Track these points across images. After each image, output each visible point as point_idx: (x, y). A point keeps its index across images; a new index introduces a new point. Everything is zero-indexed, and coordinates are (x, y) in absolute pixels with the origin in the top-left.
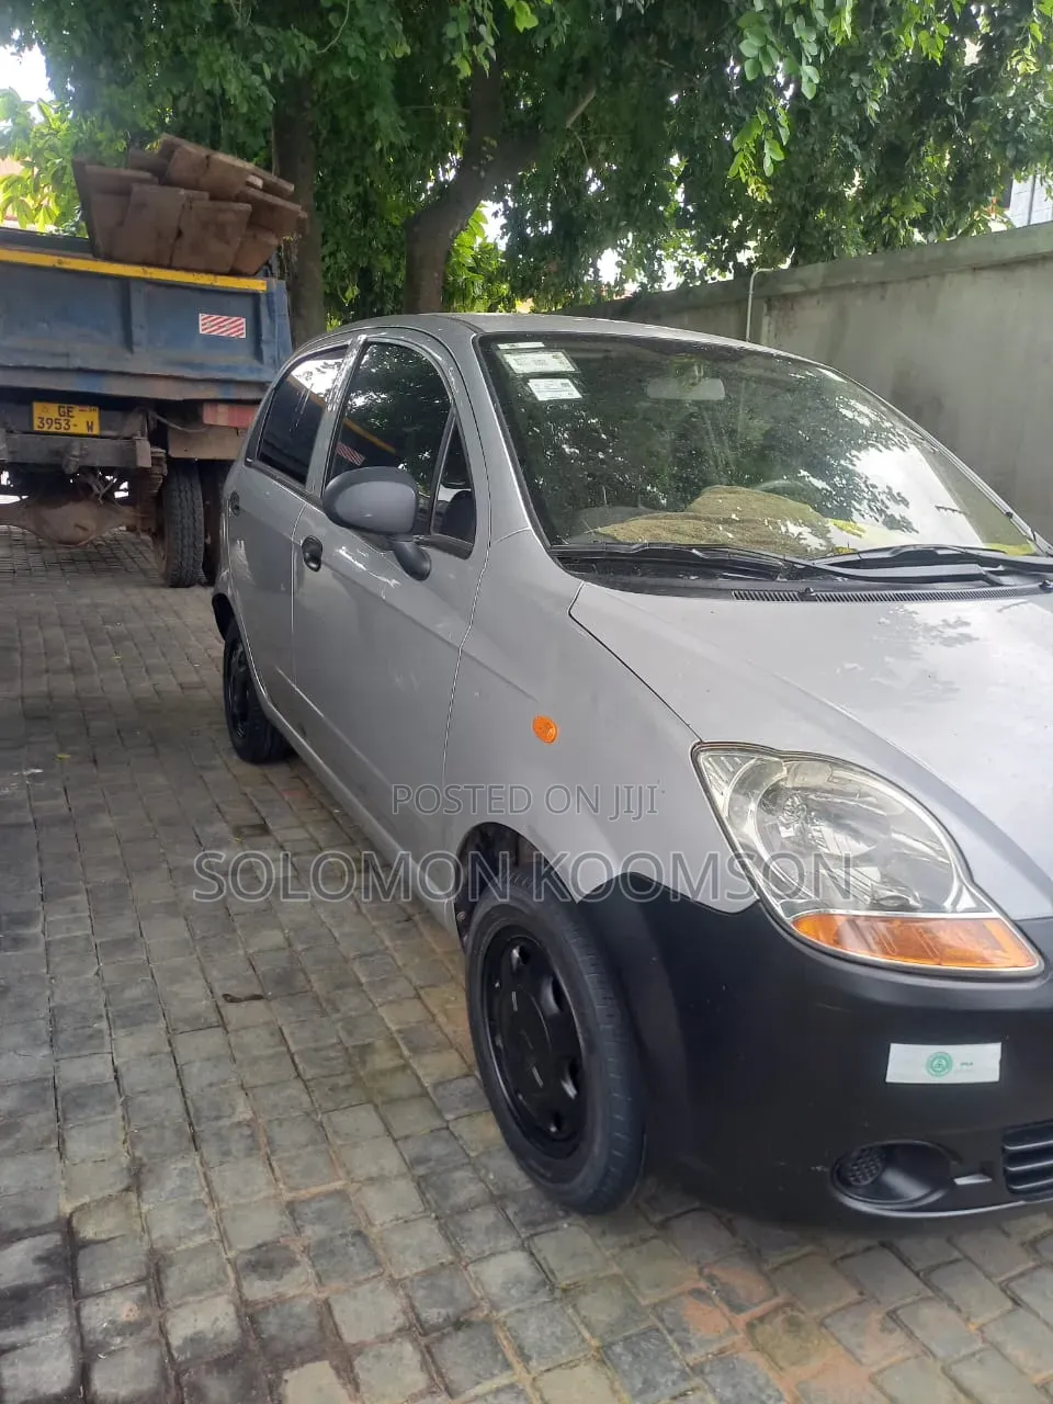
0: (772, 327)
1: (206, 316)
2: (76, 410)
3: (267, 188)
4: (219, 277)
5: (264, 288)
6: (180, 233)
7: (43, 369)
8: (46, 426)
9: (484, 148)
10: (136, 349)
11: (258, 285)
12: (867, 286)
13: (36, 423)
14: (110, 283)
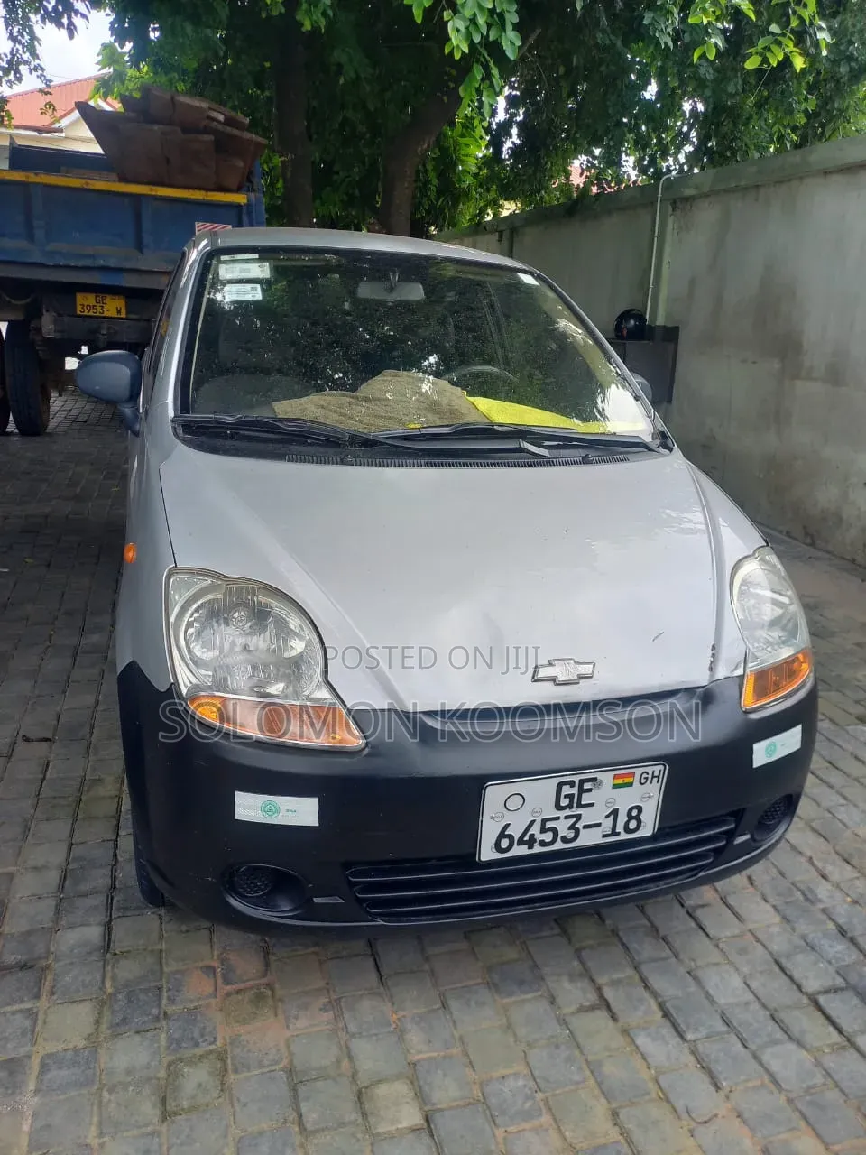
0: (676, 226)
1: (201, 224)
2: (109, 299)
3: (229, 122)
4: (210, 193)
5: (245, 201)
6: (168, 161)
7: (75, 268)
8: (86, 311)
9: (446, 77)
10: (145, 250)
11: (240, 199)
12: (746, 189)
13: (79, 308)
14: (126, 200)
